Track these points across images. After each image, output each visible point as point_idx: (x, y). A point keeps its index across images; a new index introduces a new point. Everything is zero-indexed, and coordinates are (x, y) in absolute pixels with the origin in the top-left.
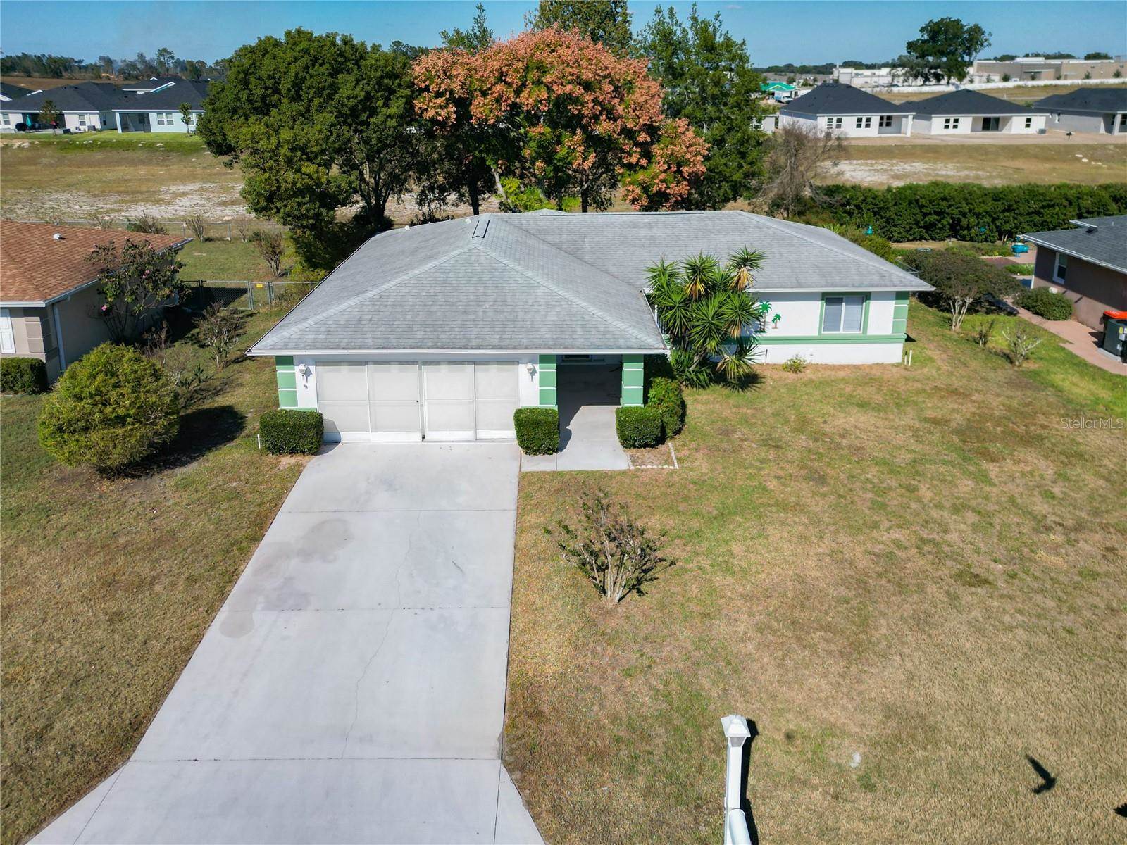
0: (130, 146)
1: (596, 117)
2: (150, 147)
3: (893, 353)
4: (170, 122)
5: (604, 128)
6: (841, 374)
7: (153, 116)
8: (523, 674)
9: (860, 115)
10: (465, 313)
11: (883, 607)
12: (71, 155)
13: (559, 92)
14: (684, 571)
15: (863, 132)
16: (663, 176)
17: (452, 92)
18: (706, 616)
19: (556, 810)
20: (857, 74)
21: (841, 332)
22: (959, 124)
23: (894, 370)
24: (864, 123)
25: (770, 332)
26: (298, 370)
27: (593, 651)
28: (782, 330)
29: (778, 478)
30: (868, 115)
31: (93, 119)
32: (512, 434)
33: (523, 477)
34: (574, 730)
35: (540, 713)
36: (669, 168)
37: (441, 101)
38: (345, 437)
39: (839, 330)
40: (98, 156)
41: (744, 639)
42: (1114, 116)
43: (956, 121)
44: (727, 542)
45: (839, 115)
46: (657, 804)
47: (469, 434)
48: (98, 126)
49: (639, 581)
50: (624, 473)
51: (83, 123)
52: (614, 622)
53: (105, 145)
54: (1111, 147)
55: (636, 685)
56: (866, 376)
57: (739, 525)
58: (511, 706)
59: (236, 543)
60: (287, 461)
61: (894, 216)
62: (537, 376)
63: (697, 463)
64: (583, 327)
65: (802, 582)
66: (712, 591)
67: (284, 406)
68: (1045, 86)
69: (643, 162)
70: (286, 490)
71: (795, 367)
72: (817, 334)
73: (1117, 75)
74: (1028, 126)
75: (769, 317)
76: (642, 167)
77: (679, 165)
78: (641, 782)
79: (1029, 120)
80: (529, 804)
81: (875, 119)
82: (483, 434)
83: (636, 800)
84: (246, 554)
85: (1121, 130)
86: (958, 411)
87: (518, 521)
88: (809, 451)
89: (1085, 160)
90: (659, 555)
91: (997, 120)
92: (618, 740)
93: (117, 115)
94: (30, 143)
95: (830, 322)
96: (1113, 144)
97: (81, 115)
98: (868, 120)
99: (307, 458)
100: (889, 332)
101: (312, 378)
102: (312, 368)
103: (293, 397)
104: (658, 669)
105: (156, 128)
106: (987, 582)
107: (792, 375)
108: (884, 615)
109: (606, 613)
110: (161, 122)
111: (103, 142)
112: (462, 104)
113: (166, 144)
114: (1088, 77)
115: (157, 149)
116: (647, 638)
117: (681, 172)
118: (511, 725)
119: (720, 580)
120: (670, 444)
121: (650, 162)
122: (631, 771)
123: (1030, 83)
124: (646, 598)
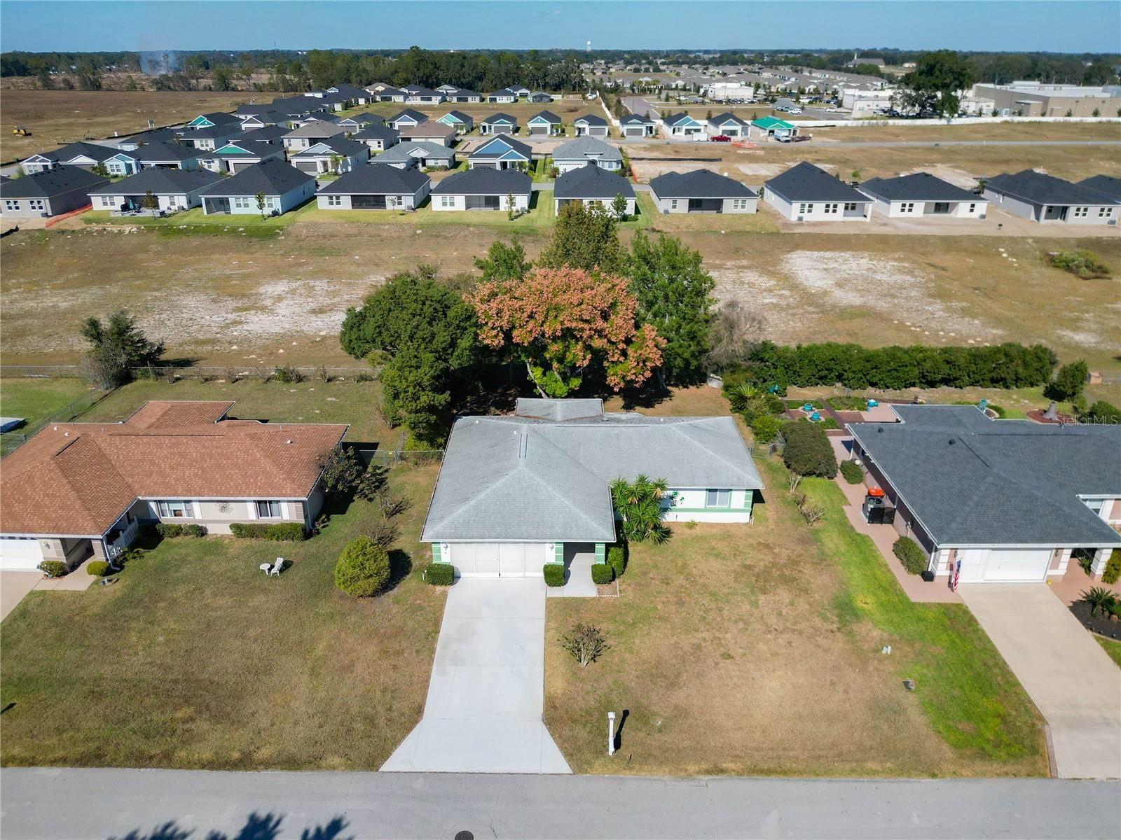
0: (216, 230)
1: (591, 337)
2: (233, 231)
3: (744, 518)
4: (246, 205)
5: (597, 343)
6: (714, 531)
7: (232, 201)
8: (549, 692)
9: (828, 202)
10: (520, 516)
11: (688, 668)
12: (174, 241)
13: (568, 325)
14: (614, 651)
15: (831, 217)
16: (633, 371)
17: (501, 327)
18: (619, 671)
19: (560, 737)
20: (860, 97)
21: (717, 506)
22: (913, 208)
23: (744, 527)
24: (831, 209)
25: (679, 506)
26: (442, 546)
27: (575, 685)
28: (685, 505)
29: (663, 603)
30: (835, 202)
31: (181, 200)
32: (542, 574)
33: (548, 600)
34: (567, 712)
35: (555, 707)
36: (638, 364)
37: (494, 333)
38: (463, 575)
39: (715, 504)
40: (195, 241)
41: (632, 681)
42: (1042, 206)
43: (911, 205)
44: (633, 638)
45: (811, 202)
46: (592, 736)
47: (521, 574)
48: (186, 206)
49: (595, 656)
50: (594, 599)
51: (173, 203)
52: (583, 674)
53: (196, 230)
54: (1030, 241)
55: (590, 698)
56: (726, 532)
57: (641, 628)
58: (545, 704)
59: (430, 634)
60: (439, 589)
61: (799, 370)
62: (554, 549)
63: (628, 593)
64: (576, 525)
65: (659, 657)
66: (623, 661)
67: (435, 562)
68: (1030, 122)
69: (622, 359)
70: (443, 606)
71: (691, 525)
72: (703, 507)
73: (1096, 114)
74: (972, 211)
75: (678, 498)
76: (621, 362)
77: (644, 362)
78: (588, 730)
79: (973, 206)
80: (552, 735)
81: (841, 206)
82: (528, 574)
83: (586, 734)
84: (435, 639)
85: (1046, 218)
86: (763, 560)
87: (546, 626)
88: (682, 586)
89: (1005, 255)
90: (604, 644)
91: (948, 204)
92: (582, 716)
93: (203, 199)
94: (137, 228)
95: (711, 501)
96: (1032, 238)
97: (171, 197)
98: (835, 206)
99: (448, 587)
100: (742, 507)
101: (449, 549)
102: (449, 545)
103: (440, 557)
104: (598, 692)
105: (234, 210)
106: (732, 657)
107: (688, 531)
108: (687, 671)
109: (581, 670)
110: (238, 205)
111: (195, 227)
112: (508, 335)
113: (247, 229)
114: (1069, 115)
115: (239, 235)
116: (595, 680)
117: (646, 366)
118: (546, 710)
119: (627, 656)
120: (617, 581)
121: (626, 359)
122: (585, 726)
123: (1017, 119)
124: (597, 663)
